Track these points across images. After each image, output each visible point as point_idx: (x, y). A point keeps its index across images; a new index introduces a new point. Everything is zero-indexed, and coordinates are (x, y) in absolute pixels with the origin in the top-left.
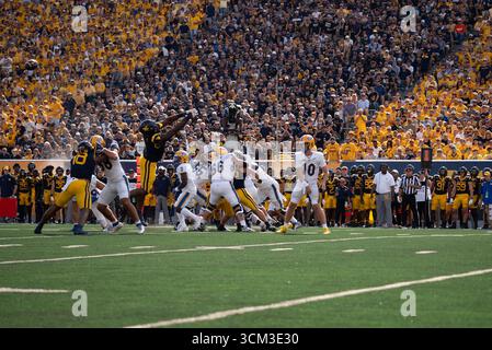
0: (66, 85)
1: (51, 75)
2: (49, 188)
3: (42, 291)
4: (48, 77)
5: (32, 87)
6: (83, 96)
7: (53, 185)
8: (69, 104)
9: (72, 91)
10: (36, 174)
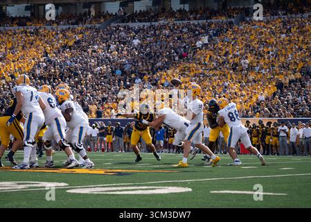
0: (278, 75)
1: (269, 69)
2: (269, 134)
3: (271, 194)
4: (268, 70)
5: (259, 76)
6: (288, 80)
7: (272, 133)
8: (280, 86)
9: (281, 78)
10: (263, 126)
